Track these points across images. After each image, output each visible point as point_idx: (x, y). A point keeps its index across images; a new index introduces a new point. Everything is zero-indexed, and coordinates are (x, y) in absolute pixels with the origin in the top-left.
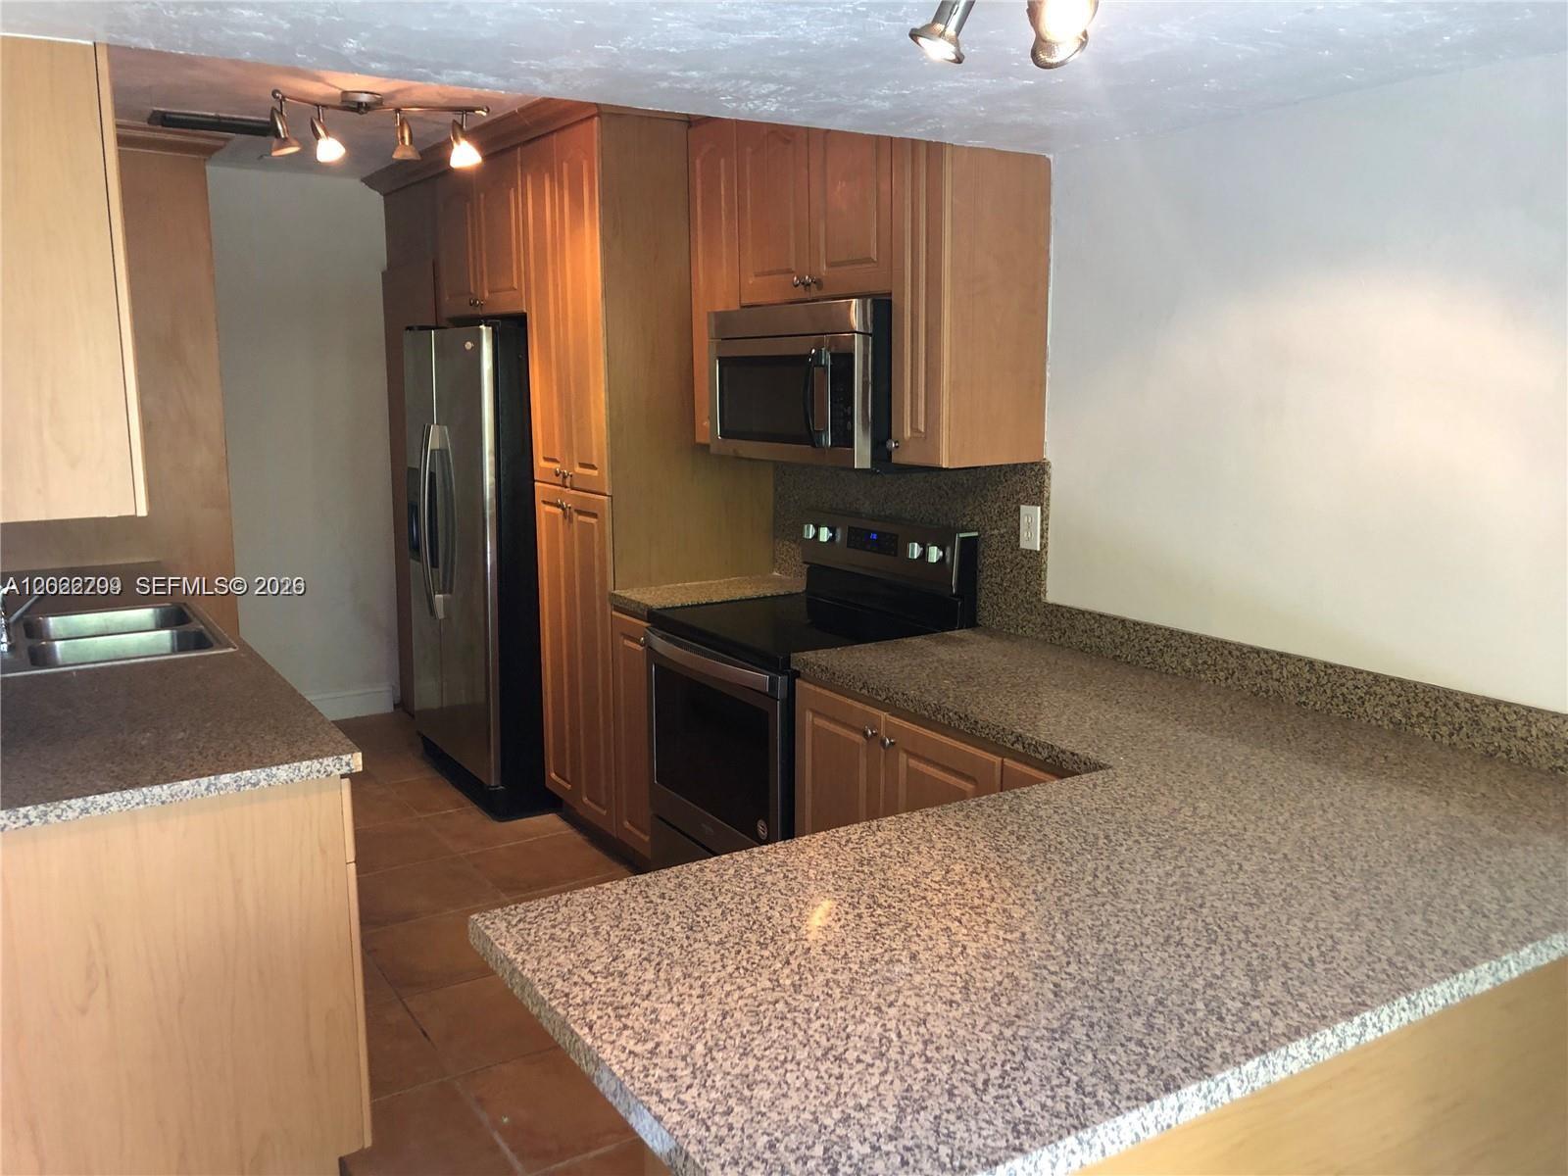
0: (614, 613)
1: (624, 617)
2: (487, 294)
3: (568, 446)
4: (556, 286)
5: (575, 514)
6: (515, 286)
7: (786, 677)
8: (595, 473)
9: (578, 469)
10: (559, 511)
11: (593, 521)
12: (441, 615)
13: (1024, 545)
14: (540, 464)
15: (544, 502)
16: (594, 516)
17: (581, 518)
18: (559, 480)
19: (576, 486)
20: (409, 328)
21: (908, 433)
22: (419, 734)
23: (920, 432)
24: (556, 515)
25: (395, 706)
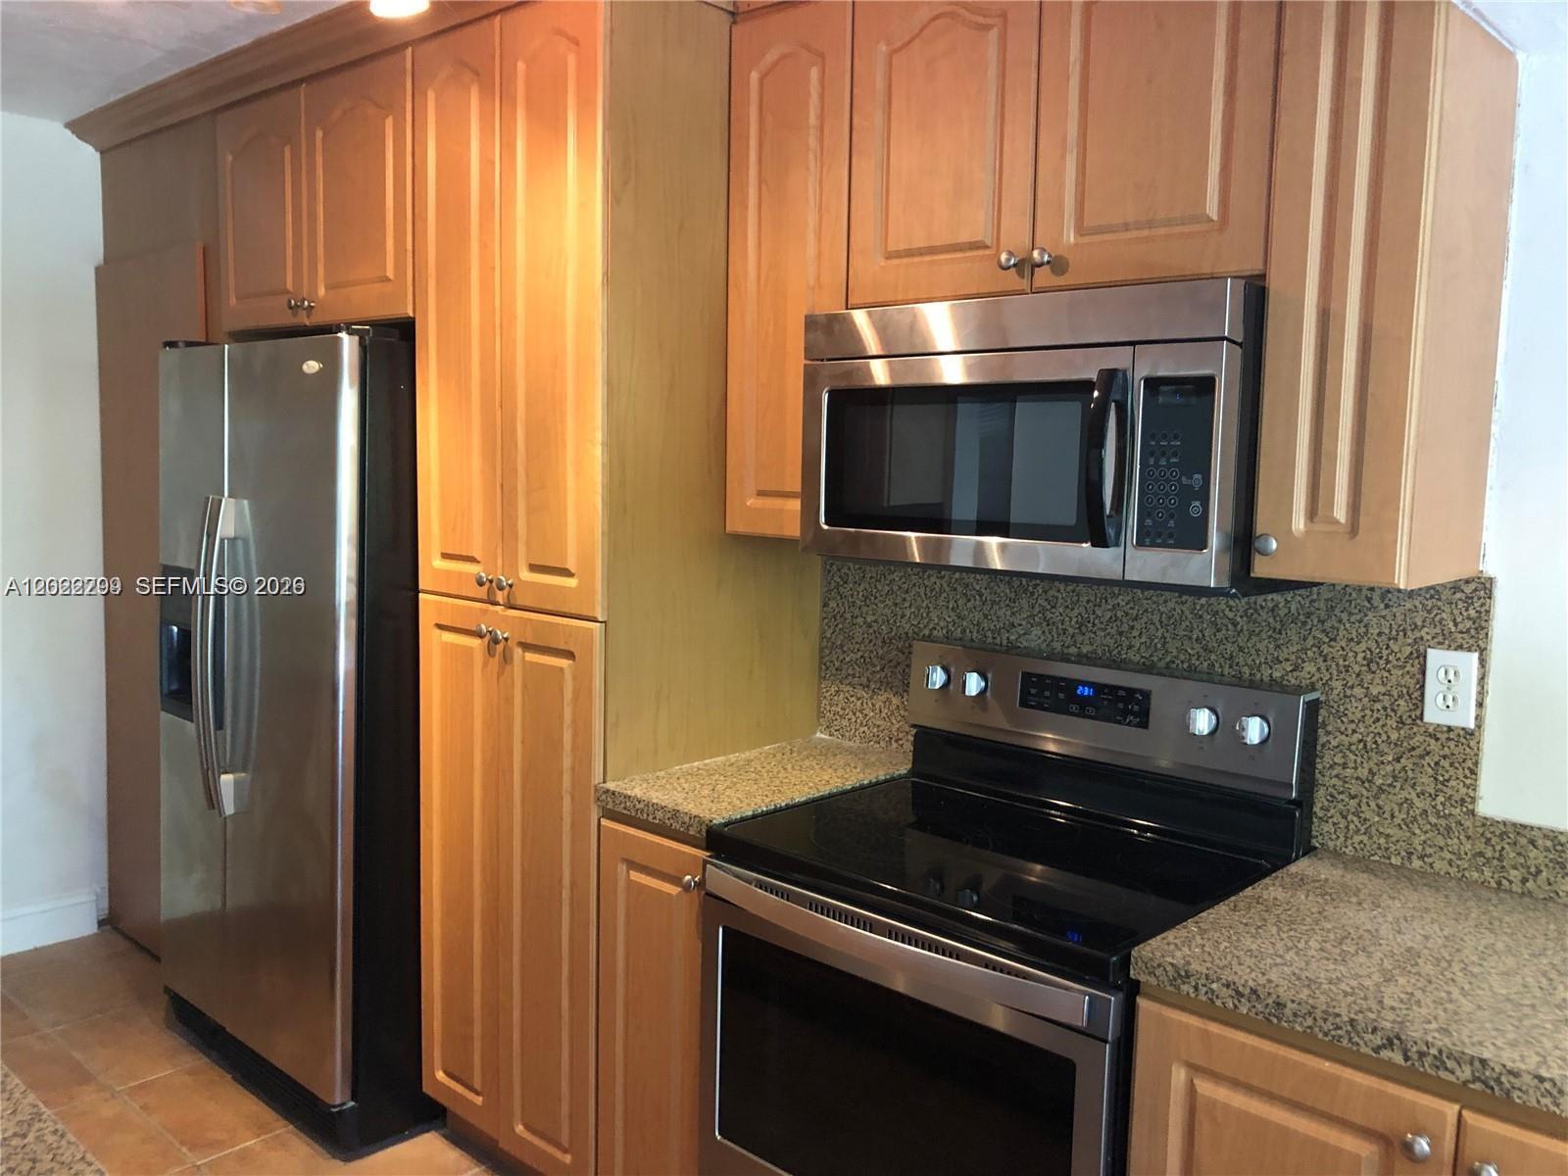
0: (604, 822)
1: (632, 831)
2: (322, 291)
3: (506, 532)
4: (487, 269)
5: (518, 651)
6: (390, 274)
7: (1121, 995)
8: (572, 582)
9: (526, 575)
10: (474, 643)
11: (564, 663)
12: (229, 808)
13: (1435, 713)
14: (432, 564)
15: (440, 627)
16: (570, 655)
17: (530, 656)
18: (482, 592)
19: (519, 602)
20: (172, 344)
21: (1299, 523)
22: (167, 990)
23: (1337, 522)
24: (468, 651)
25: (101, 923)
